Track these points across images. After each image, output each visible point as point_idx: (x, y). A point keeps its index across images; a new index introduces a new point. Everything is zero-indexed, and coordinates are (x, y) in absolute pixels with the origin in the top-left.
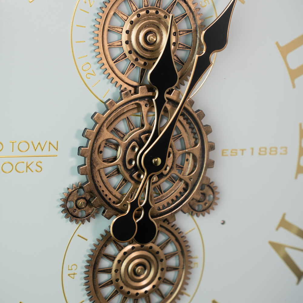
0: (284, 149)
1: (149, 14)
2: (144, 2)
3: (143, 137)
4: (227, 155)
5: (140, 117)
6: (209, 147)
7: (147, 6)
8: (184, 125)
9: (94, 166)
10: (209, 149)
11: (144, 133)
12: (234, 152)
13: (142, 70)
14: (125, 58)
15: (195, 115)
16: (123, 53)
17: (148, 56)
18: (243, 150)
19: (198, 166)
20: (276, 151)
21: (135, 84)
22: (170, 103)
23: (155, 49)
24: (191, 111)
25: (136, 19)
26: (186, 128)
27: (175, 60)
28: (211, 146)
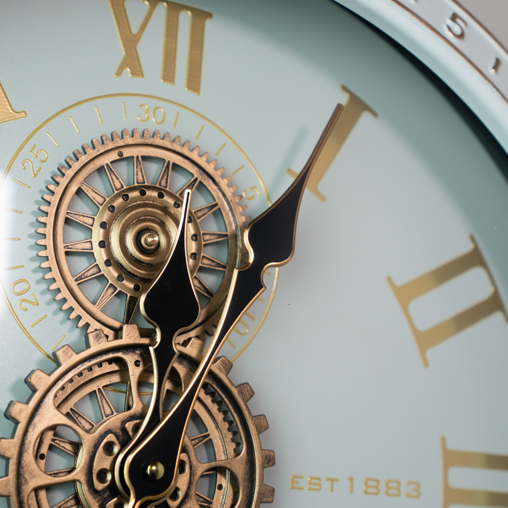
0: (415, 486)
1: (146, 198)
2: (137, 174)
3: (129, 426)
4: (301, 489)
5: (125, 394)
6: (263, 459)
7: (142, 183)
8: (213, 413)
9: (26, 480)
10: (264, 463)
11: (131, 418)
12: (315, 483)
13: (130, 299)
14: (97, 273)
15: (235, 391)
16: (95, 264)
17: (143, 274)
18: (332, 480)
19: (242, 498)
20: (398, 489)
21: (117, 324)
22: (185, 363)
23: (156, 262)
24: (226, 382)
25: (121, 204)
26: (217, 419)
27: (196, 286)
28: (267, 456)
